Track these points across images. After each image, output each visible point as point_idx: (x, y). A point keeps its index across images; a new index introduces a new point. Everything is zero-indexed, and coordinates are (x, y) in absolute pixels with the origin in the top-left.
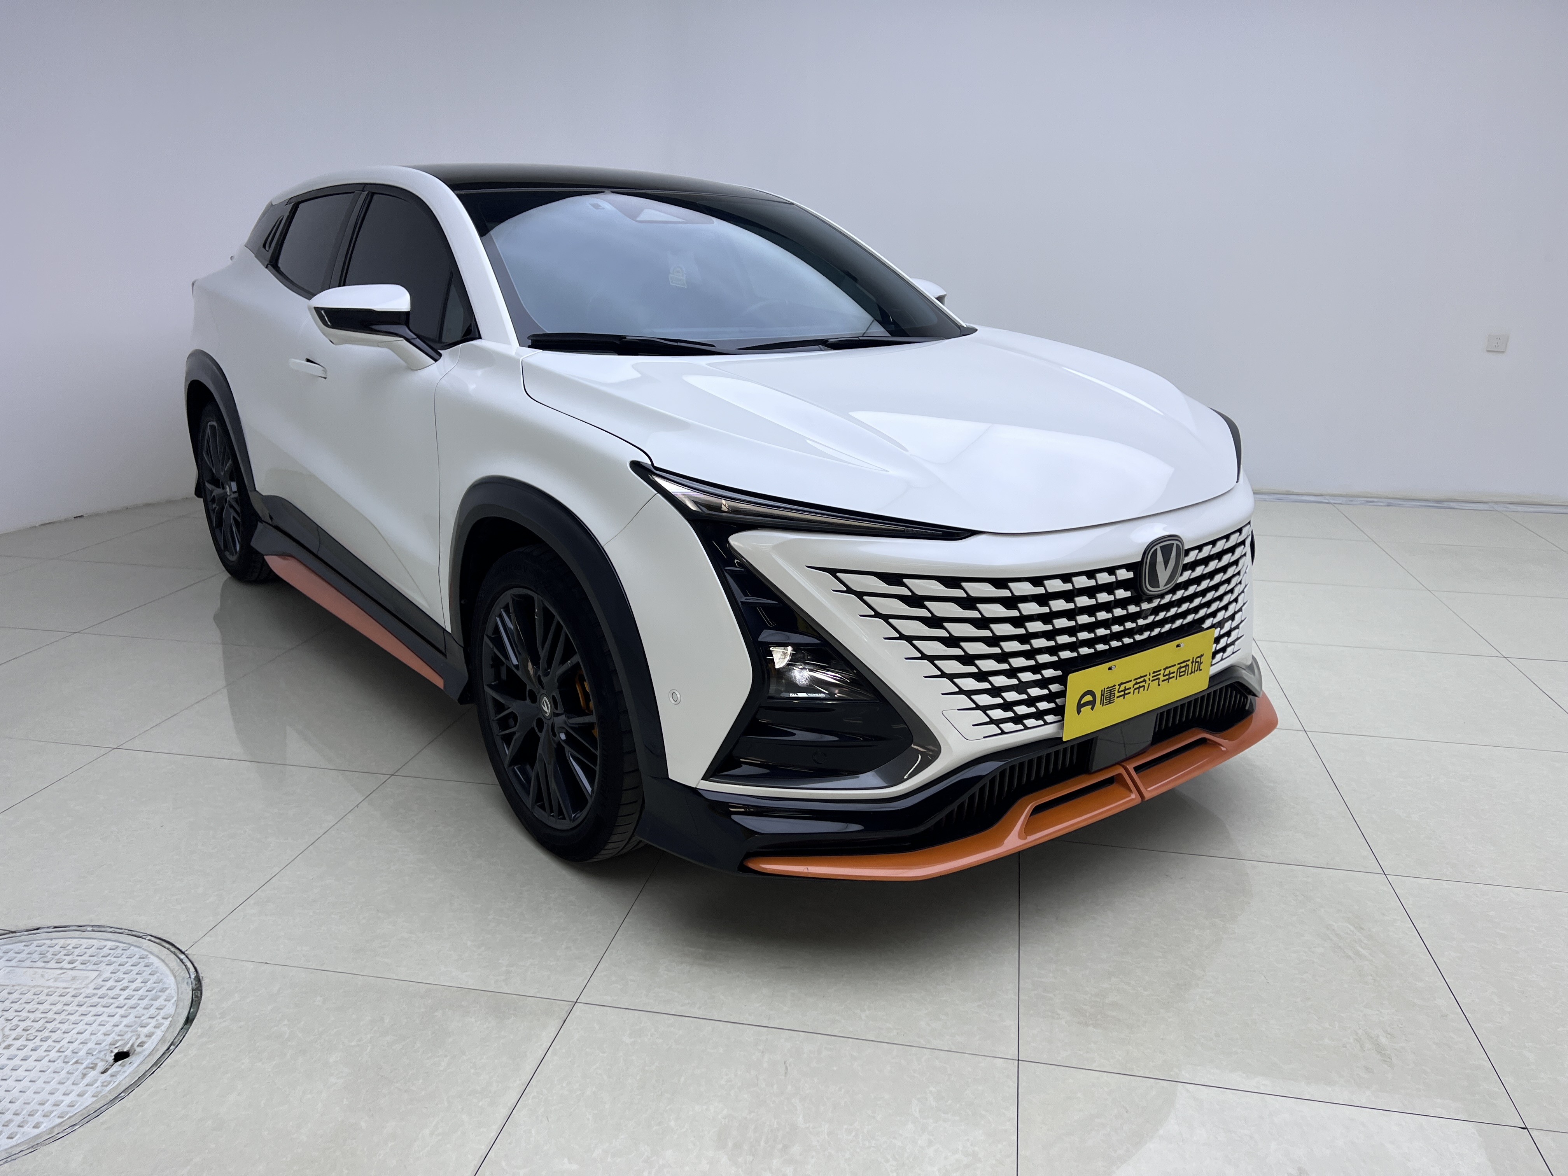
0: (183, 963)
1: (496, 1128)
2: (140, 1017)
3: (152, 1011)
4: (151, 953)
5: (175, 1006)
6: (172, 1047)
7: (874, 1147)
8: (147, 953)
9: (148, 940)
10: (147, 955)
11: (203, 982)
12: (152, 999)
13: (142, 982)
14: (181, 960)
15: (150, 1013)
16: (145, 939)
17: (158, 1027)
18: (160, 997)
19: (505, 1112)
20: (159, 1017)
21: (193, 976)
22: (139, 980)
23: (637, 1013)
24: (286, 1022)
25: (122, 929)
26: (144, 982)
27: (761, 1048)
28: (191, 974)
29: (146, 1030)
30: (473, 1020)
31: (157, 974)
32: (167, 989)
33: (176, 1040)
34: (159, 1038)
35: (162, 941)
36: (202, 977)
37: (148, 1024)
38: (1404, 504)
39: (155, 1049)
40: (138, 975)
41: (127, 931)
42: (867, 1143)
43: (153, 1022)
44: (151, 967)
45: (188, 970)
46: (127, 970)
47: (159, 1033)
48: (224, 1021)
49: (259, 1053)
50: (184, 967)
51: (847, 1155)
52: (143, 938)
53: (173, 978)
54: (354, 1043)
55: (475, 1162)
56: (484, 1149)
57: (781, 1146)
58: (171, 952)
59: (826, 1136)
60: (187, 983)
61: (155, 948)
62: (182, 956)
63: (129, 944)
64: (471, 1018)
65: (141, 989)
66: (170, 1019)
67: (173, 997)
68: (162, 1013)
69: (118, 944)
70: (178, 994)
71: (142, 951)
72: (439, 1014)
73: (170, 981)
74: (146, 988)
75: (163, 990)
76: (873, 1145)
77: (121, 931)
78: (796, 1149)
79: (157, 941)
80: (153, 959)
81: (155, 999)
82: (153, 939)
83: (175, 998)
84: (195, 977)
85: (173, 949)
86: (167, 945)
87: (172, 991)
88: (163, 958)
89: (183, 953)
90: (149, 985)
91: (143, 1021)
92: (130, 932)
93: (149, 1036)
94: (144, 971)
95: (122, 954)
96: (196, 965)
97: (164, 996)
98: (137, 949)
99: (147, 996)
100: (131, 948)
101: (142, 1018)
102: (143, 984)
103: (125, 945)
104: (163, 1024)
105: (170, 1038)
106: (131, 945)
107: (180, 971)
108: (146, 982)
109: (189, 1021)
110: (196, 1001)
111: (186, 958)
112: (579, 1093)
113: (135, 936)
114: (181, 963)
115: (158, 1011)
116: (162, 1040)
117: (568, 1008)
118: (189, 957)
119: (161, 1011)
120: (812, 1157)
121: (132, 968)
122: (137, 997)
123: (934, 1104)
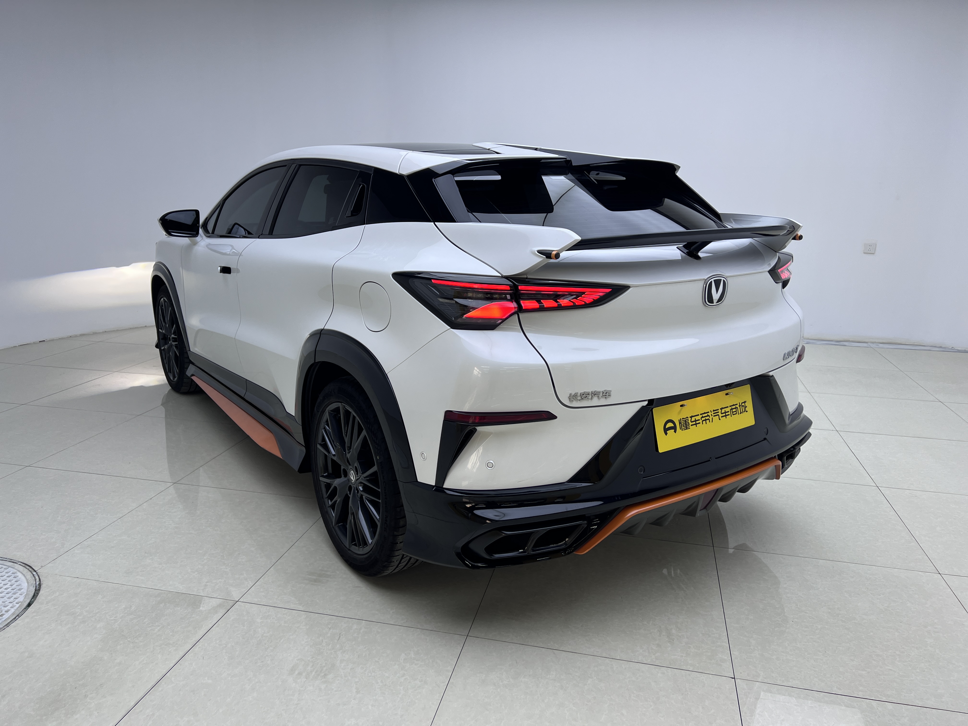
0: (34, 576)
1: (174, 662)
2: (4, 602)
3: (12, 599)
4: (19, 571)
5: (24, 597)
6: (17, 617)
7: (373, 676)
8: (16, 571)
9: (19, 564)
10: (16, 572)
11: (42, 586)
12: (13, 594)
13: (10, 585)
14: (33, 575)
15: (10, 600)
16: (17, 564)
17: (13, 607)
18: (17, 593)
19: (182, 654)
20: (14, 603)
21: (37, 583)
22: (9, 584)
23: (268, 608)
24: (80, 607)
25: (6, 558)
26: (11, 585)
27: (330, 626)
28: (37, 582)
29: (6, 609)
30: (179, 608)
31: (19, 582)
32: (22, 589)
33: (20, 614)
34: (12, 612)
35: (26, 565)
36: (42, 584)
37: (8, 606)
38: (817, 343)
39: (9, 618)
40: (9, 582)
41: (9, 560)
42: (370, 674)
43: (11, 605)
44: (17, 578)
45: (35, 580)
46: (4, 579)
47: (13, 610)
48: (47, 606)
49: (61, 622)
50: (34, 578)
51: (357, 680)
52: (16, 564)
53: (27, 584)
54: (112, 618)
55: (158, 678)
56: (165, 671)
57: (323, 674)
58: (29, 571)
59: (349, 670)
60: (34, 586)
61: (21, 568)
62: (34, 573)
63: (8, 566)
64: (179, 607)
65: (8, 589)
66: (20, 604)
67: (24, 593)
68: (17, 601)
69: (3, 566)
70: (27, 592)
71: (15, 570)
72: (162, 605)
73: (25, 585)
74: (11, 588)
75: (20, 590)
76: (373, 675)
77: (6, 559)
78: (330, 676)
79: (24, 565)
80: (19, 574)
81: (14, 594)
82: (21, 564)
83: (25, 594)
84: (39, 584)
85: (31, 569)
86: (28, 567)
87: (24, 591)
88: (24, 574)
89: (35, 571)
90: (14, 587)
91: (5, 604)
92: (10, 560)
93: (7, 611)
94: (13, 580)
95: (4, 571)
96: (40, 577)
97: (20, 592)
98: (12, 569)
99: (11, 592)
100: (9, 568)
101: (6, 603)
102: (11, 586)
103: (6, 567)
104: (16, 606)
105: (17, 613)
106: (9, 567)
107: (31, 580)
108: (13, 585)
109: (29, 605)
110: (35, 596)
111: (37, 575)
112: (224, 646)
113: (13, 562)
114: (33, 576)
115: (15, 600)
116: (13, 614)
117: (231, 604)
118: (38, 573)
119: (17, 600)
120: (338, 680)
121: (7, 578)
122: (6, 592)
123: (413, 656)
